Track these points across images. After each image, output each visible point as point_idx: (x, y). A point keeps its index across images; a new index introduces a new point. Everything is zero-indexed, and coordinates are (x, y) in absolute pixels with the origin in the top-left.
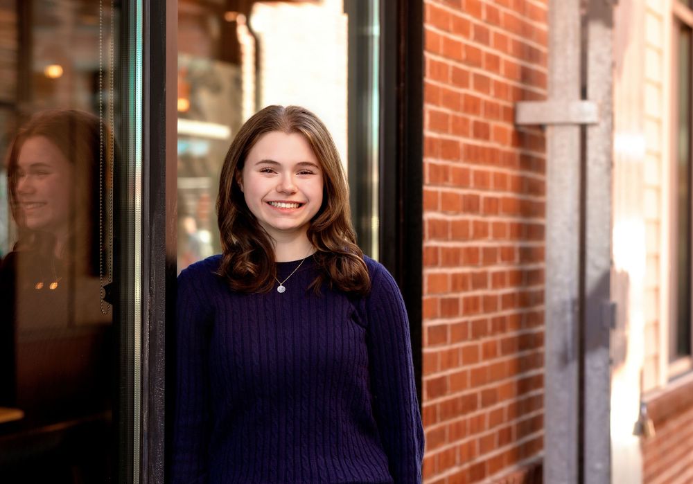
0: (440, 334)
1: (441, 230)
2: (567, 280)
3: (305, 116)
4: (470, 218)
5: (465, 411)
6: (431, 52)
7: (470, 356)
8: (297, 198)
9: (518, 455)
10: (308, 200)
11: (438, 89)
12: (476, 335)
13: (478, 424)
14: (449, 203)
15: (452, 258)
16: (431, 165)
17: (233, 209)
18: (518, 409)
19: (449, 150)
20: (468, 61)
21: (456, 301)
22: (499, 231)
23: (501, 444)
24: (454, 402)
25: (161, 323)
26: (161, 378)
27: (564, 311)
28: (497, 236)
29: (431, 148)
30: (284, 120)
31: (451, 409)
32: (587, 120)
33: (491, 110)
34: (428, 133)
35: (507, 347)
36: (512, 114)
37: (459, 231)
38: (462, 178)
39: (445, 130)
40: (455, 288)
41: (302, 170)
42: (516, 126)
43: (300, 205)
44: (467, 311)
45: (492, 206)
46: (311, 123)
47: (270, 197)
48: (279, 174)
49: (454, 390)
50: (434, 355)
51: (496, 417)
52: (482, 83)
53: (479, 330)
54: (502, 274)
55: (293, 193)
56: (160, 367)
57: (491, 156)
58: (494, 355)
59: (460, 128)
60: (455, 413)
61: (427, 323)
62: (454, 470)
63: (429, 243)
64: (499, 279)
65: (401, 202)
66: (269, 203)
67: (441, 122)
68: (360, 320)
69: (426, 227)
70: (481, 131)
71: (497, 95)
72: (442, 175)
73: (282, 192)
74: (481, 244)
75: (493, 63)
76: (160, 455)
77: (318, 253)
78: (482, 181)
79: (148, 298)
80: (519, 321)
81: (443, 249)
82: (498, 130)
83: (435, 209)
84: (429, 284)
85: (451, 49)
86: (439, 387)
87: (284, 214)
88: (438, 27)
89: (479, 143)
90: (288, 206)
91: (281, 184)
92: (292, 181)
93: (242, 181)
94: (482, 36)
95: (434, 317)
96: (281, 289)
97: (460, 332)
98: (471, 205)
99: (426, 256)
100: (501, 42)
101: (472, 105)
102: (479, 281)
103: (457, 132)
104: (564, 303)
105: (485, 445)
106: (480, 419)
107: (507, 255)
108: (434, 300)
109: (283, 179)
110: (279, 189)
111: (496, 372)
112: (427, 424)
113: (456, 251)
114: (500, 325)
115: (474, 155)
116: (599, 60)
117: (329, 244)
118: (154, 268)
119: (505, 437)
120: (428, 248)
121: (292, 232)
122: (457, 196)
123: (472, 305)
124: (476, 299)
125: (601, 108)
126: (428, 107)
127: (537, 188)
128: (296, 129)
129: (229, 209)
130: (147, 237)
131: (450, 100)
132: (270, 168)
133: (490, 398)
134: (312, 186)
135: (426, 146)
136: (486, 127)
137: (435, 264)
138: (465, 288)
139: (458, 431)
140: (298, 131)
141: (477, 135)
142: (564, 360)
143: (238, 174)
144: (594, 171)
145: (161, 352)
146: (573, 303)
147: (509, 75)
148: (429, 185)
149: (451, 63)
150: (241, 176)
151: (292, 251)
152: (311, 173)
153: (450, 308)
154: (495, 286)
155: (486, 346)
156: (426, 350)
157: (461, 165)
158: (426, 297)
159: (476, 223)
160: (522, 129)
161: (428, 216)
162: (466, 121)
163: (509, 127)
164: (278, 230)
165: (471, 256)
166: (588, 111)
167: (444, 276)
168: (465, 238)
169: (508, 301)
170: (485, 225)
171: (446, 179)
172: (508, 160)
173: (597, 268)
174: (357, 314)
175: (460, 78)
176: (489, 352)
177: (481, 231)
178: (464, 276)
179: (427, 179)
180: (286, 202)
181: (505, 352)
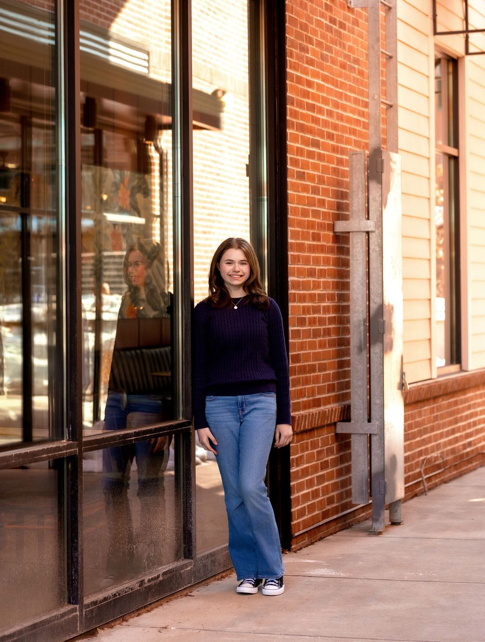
0: (297, 334)
1: (297, 285)
2: (361, 309)
3: (243, 242)
4: (311, 279)
5: (310, 372)
6: (291, 203)
7: (312, 346)
8: (240, 274)
9: (338, 399)
10: (244, 274)
11: (294, 219)
12: (315, 336)
13: (316, 380)
14: (300, 273)
15: (302, 298)
16: (291, 255)
17: (215, 277)
18: (338, 376)
19: (300, 248)
20: (308, 205)
21: (305, 319)
22: (326, 286)
23: (329, 392)
24: (304, 367)
25: (189, 321)
26: (190, 341)
27: (359, 325)
28: (325, 288)
29: (292, 248)
30: (235, 243)
31: (303, 370)
32: (370, 230)
33: (321, 226)
34: (290, 241)
35: (331, 344)
36: (332, 227)
37: (305, 286)
38: (307, 261)
39: (298, 239)
40: (304, 313)
41: (242, 263)
42: (334, 233)
43: (241, 276)
44: (310, 324)
45: (322, 273)
46: (245, 245)
47: (230, 274)
48: (233, 265)
49: (304, 361)
50: (295, 343)
51: (326, 378)
52: (316, 214)
53: (316, 334)
54: (328, 307)
55: (239, 272)
56: (189, 337)
57: (322, 249)
58: (325, 347)
59: (305, 236)
60: (305, 372)
61: (291, 328)
62: (305, 399)
63: (291, 291)
64: (326, 310)
65: (278, 273)
66: (230, 275)
67: (296, 235)
68: (266, 320)
69: (290, 284)
70: (316, 237)
71: (324, 219)
72: (297, 259)
73: (235, 271)
74: (317, 292)
75: (322, 203)
76: (190, 370)
77: (248, 296)
78: (317, 261)
79: (184, 311)
80: (338, 331)
81: (298, 293)
82: (325, 235)
83: (294, 275)
84: (291, 310)
85: (300, 200)
86: (297, 359)
87: (235, 280)
88: (294, 191)
89: (315, 243)
90: (237, 276)
91: (234, 269)
92: (238, 267)
93: (219, 267)
94: (315, 191)
95: (294, 326)
96: (236, 308)
97: (307, 334)
98: (311, 273)
99: (290, 297)
100: (326, 192)
101: (311, 225)
102: (316, 310)
103: (303, 239)
104: (360, 321)
105: (321, 390)
106: (318, 377)
107: (331, 298)
108: (294, 318)
109: (235, 267)
110: (234, 270)
111: (326, 356)
112: (292, 375)
113: (305, 295)
114: (327, 332)
115: (312, 249)
116: (375, 200)
117: (254, 291)
118: (186, 299)
119: (331, 388)
120: (291, 293)
121: (238, 286)
122: (305, 269)
123: (313, 321)
124: (314, 318)
125: (376, 224)
126: (290, 229)
127: (346, 263)
128: (239, 248)
129: (214, 277)
130: (183, 288)
131: (300, 224)
132: (230, 262)
133: (323, 368)
134: (245, 269)
135: (289, 246)
136: (319, 235)
137: (294, 301)
138: (309, 313)
139: (307, 381)
140: (240, 248)
141: (314, 239)
142: (360, 349)
143: (218, 264)
144: (373, 255)
145: (189, 332)
146: (365, 321)
147: (330, 208)
148: (291, 264)
149: (300, 206)
150: (219, 265)
151: (238, 294)
152: (245, 264)
153: (302, 322)
154: (324, 313)
155: (320, 342)
156: (290, 341)
157: (306, 254)
158: (290, 316)
159: (313, 281)
160: (337, 234)
161: (290, 279)
162: (308, 233)
163: (331, 234)
164: (233, 285)
165: (312, 298)
166: (370, 225)
167: (299, 306)
168: (309, 289)
169: (331, 320)
170: (319, 283)
171: (299, 261)
172: (331, 250)
173: (375, 303)
174: (265, 318)
175: (305, 213)
176: (322, 345)
177: (317, 286)
178: (308, 307)
179: (290, 262)
180: (236, 275)
181: (330, 346)
